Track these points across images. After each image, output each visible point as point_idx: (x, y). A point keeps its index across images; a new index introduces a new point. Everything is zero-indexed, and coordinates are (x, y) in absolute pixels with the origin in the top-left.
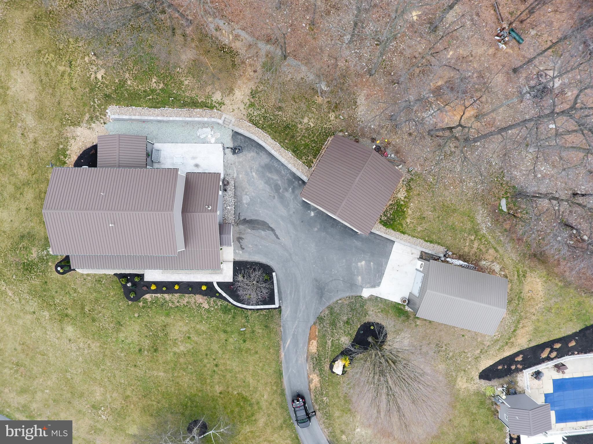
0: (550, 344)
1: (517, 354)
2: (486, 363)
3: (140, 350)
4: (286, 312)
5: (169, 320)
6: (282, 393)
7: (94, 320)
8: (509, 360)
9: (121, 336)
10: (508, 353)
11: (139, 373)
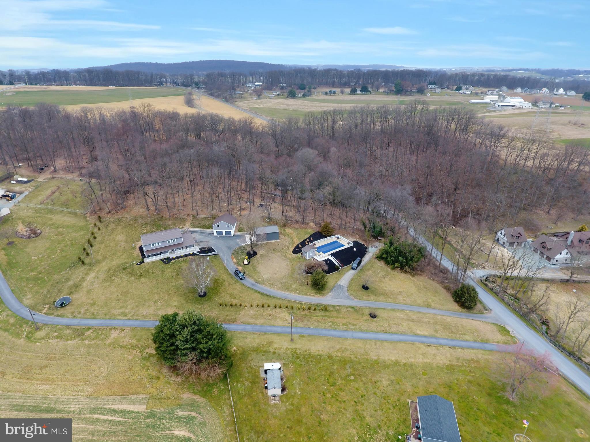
0: (305, 240)
1: (298, 245)
2: (292, 249)
3: (172, 277)
4: (221, 255)
5: (181, 265)
6: (230, 274)
7: (152, 273)
8: (297, 247)
9: (164, 275)
10: (295, 245)
11: (173, 284)
